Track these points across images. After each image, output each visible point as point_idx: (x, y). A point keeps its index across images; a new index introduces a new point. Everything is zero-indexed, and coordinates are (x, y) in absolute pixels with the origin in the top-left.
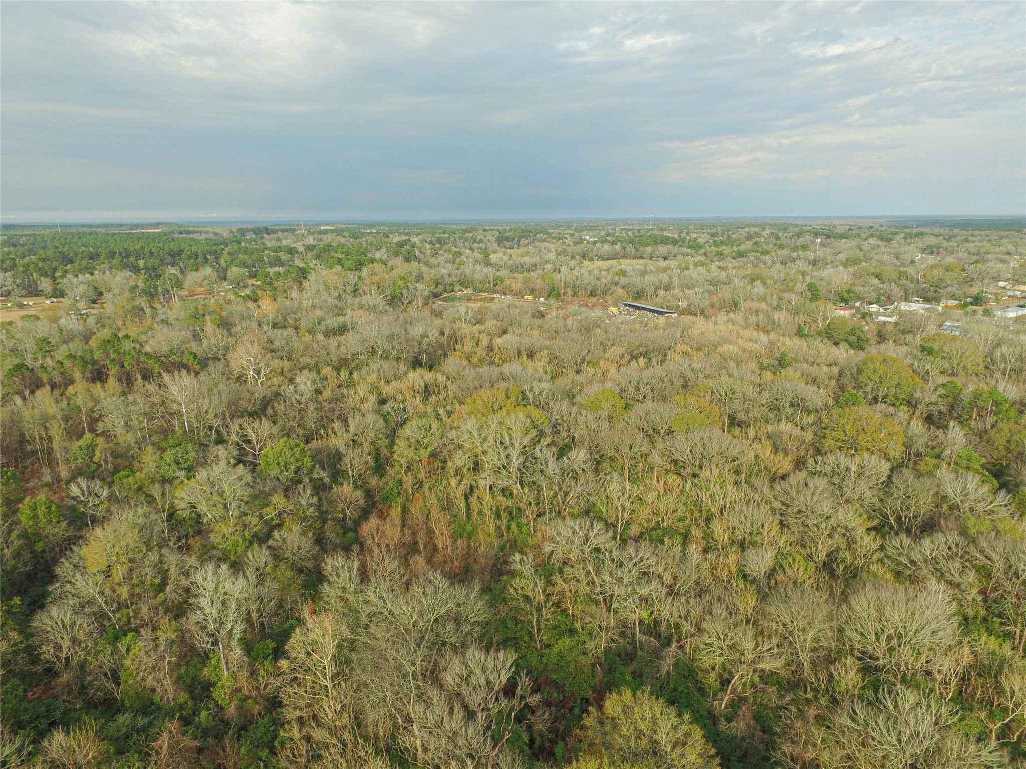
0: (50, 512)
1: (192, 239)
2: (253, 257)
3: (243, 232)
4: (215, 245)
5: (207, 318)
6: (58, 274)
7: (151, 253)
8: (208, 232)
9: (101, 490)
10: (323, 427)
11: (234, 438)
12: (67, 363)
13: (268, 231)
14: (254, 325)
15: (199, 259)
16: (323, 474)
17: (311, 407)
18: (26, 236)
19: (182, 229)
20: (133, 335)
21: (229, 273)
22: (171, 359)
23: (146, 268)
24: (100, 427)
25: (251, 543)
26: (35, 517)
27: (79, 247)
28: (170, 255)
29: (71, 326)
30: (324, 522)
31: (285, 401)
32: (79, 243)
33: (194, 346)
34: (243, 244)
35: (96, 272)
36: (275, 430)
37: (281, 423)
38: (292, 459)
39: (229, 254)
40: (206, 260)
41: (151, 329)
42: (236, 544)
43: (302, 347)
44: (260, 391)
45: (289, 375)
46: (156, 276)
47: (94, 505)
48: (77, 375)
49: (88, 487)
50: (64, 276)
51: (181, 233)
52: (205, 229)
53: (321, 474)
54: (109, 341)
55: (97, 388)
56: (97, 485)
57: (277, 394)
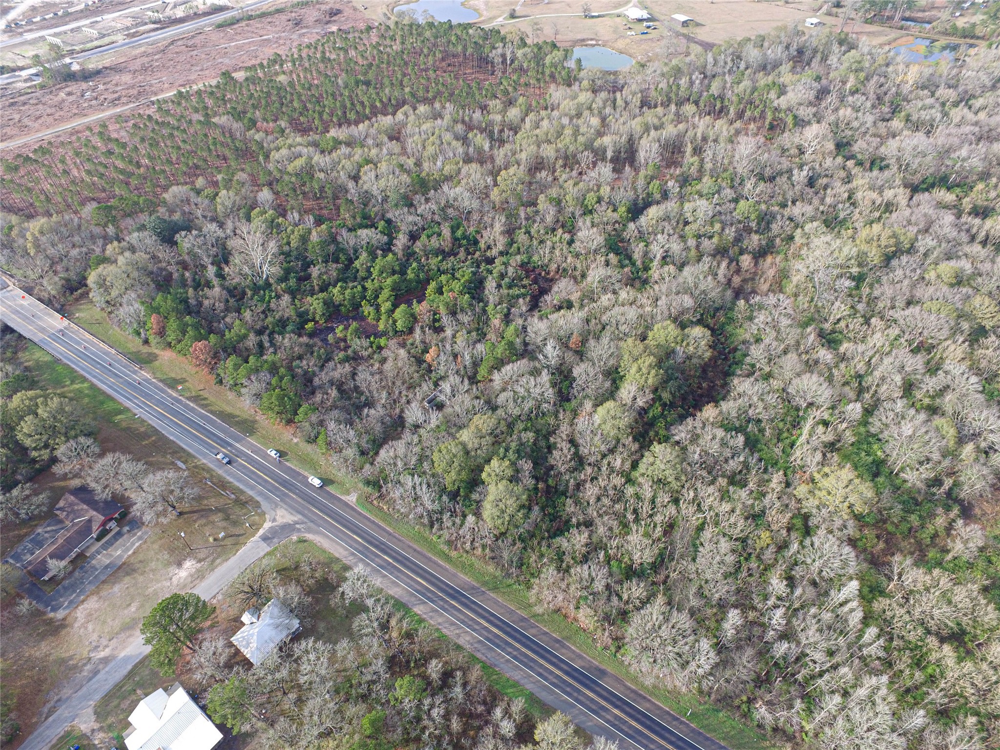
49: (674, 185)
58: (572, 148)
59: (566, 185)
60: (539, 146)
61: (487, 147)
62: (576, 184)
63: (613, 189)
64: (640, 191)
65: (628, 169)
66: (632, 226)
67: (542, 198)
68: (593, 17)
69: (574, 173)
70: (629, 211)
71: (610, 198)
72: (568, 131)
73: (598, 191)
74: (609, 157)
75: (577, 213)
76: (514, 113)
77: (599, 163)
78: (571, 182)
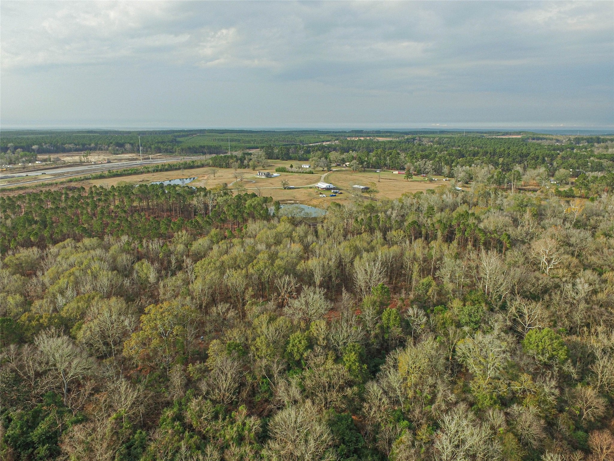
0: (395, 320)
1: (539, 145)
2: (580, 162)
3: (578, 140)
4: (554, 150)
5: (528, 209)
6: (453, 164)
7: (509, 154)
8: (552, 139)
9: (423, 317)
10: (588, 325)
11: (513, 310)
12: (436, 225)
13: (599, 140)
14: (559, 222)
15: (538, 161)
16: (572, 370)
17: (582, 306)
18: (447, 138)
19: (535, 136)
20: (476, 214)
21: (557, 173)
22: (493, 236)
23: (503, 164)
24: (437, 273)
25: (495, 403)
26: (389, 319)
27: (470, 146)
28: (520, 156)
29: (447, 200)
30: (561, 411)
31: (562, 292)
32: (471, 144)
33: (511, 230)
34: (575, 151)
35: (473, 165)
36: (546, 314)
37: (552, 309)
38: (549, 348)
39: (563, 158)
40: (544, 161)
41: (489, 211)
42: (484, 398)
43: (594, 247)
44: (545, 280)
45: (574, 270)
46: (507, 169)
47: (417, 324)
48: (439, 233)
49: (417, 313)
50: (456, 166)
51: (534, 139)
52: (551, 137)
53: (570, 369)
54: (462, 215)
55: (445, 247)
56: (422, 313)
57: (557, 286)
58: (267, 273)
59: (256, 322)
60: (223, 273)
61: (152, 277)
62: (272, 320)
63: (328, 323)
64: (370, 325)
65: (345, 295)
66: (373, 388)
67: (214, 345)
68: (291, 188)
69: (271, 305)
70: (362, 359)
71: (327, 338)
72: (263, 257)
73: (308, 328)
74: (318, 283)
75: (275, 370)
76: (202, 242)
77: (305, 288)
78: (264, 318)
